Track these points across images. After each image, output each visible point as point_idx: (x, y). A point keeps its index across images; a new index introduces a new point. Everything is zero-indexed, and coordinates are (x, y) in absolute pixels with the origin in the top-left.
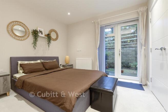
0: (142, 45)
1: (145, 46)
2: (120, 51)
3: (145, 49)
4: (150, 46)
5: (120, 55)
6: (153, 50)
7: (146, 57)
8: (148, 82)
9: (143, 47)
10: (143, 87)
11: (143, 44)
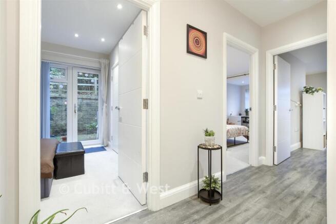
0: (103, 102)
1: (106, 103)
2: (75, 107)
3: (106, 107)
4: (112, 105)
5: (75, 112)
6: (114, 108)
7: (108, 114)
8: (109, 142)
9: (105, 105)
10: (105, 148)
11: (105, 100)
